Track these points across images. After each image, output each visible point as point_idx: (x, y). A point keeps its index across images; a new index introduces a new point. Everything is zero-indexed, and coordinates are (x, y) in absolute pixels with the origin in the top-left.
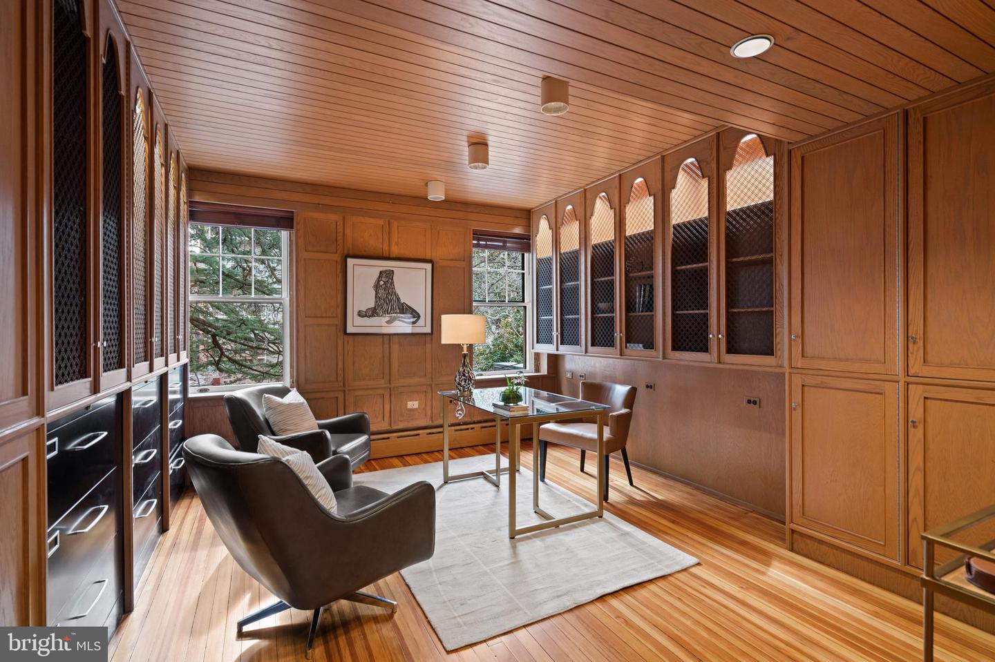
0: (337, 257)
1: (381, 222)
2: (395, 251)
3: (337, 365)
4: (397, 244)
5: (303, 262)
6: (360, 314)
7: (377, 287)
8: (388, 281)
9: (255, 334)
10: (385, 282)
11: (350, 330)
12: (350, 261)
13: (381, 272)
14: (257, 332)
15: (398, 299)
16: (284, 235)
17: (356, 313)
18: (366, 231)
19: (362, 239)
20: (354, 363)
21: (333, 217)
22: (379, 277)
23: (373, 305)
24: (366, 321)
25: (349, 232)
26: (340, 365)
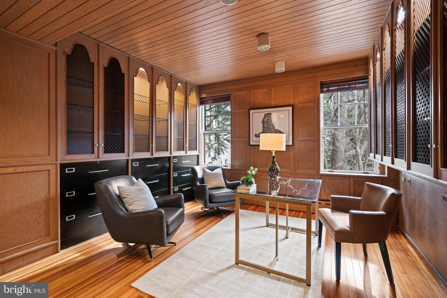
0: (246, 110)
1: (266, 90)
2: (273, 103)
3: (247, 159)
4: (274, 99)
5: (233, 114)
6: (256, 136)
7: (263, 122)
8: (268, 119)
10: (267, 119)
11: (252, 143)
12: (251, 112)
13: (265, 115)
15: (274, 127)
17: (254, 135)
18: (259, 96)
19: (257, 100)
20: (254, 159)
21: (245, 92)
22: (264, 118)
25: (252, 98)
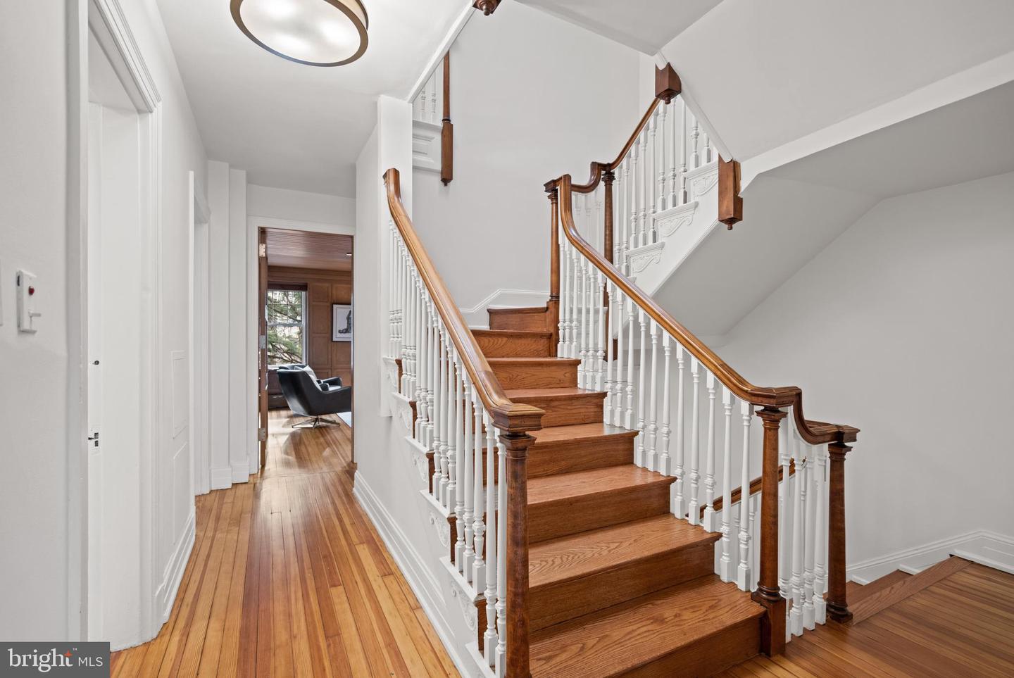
0: (329, 304)
3: (328, 357)
6: (340, 332)
7: (348, 318)
9: (273, 346)
11: (334, 340)
12: (335, 306)
13: (350, 311)
14: (274, 344)
16: (304, 293)
17: (337, 332)
20: (336, 356)
21: (327, 285)
22: (349, 314)
23: (346, 327)
24: (343, 335)
25: (334, 292)
26: (330, 357)
